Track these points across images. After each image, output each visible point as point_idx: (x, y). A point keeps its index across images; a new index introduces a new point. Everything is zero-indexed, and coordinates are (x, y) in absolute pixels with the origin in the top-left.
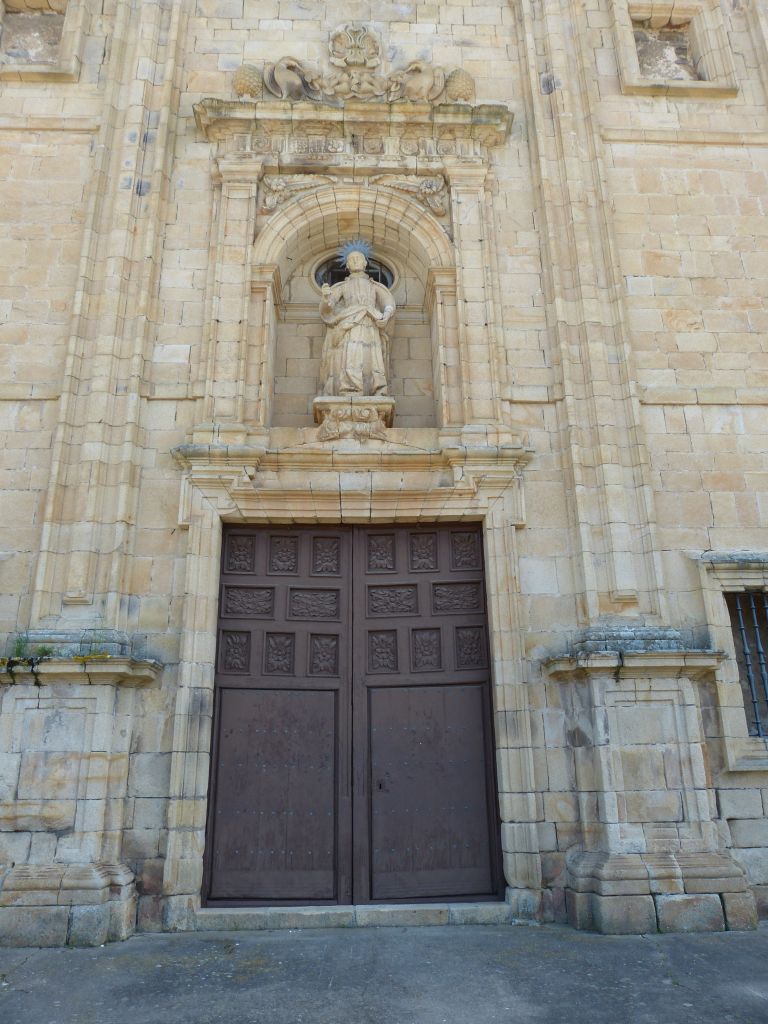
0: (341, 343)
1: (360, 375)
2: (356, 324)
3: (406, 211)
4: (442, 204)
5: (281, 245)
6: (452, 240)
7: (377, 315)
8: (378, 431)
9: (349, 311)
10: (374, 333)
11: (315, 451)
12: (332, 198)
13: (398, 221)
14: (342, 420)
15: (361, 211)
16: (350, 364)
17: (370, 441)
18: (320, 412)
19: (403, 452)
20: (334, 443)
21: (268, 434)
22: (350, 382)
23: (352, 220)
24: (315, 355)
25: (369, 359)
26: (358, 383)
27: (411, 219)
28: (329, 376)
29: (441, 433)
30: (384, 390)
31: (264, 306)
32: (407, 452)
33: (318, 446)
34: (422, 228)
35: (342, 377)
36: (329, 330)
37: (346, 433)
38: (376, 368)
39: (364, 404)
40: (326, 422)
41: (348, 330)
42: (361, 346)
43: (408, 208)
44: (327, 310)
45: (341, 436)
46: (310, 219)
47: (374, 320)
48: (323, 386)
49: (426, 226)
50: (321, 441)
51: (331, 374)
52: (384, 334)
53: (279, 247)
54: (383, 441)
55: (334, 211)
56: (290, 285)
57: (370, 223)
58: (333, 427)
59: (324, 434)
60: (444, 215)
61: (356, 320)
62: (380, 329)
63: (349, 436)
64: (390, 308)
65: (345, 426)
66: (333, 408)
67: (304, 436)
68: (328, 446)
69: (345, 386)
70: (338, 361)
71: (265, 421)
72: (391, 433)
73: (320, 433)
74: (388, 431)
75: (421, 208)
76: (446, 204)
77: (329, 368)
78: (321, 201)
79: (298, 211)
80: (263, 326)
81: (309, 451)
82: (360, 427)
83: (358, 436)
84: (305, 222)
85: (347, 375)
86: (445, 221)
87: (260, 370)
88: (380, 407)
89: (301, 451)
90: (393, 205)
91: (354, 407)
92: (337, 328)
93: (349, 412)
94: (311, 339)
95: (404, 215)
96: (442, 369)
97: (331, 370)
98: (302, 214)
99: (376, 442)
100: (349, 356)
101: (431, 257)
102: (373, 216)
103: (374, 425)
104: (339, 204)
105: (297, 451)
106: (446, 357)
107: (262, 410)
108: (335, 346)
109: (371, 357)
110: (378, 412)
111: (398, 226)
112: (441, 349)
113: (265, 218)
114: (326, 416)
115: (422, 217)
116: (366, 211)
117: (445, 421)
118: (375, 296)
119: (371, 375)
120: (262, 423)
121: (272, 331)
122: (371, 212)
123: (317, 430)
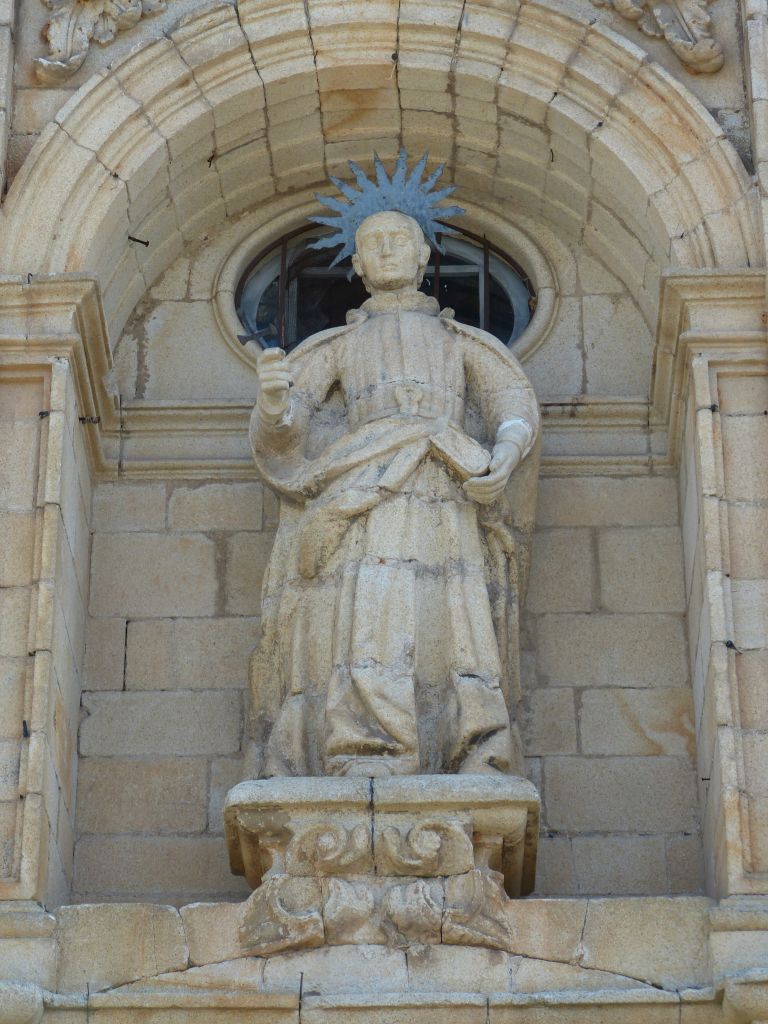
0: (331, 568)
1: (404, 691)
2: (388, 494)
3: (573, 58)
4: (710, 27)
5: (107, 199)
6: (749, 164)
7: (469, 456)
8: (475, 910)
9: (360, 446)
10: (459, 526)
11: (232, 998)
12: (298, 20)
13: (544, 95)
14: (335, 871)
15: (405, 62)
16: (366, 650)
17: (443, 952)
18: (253, 839)
19: (572, 997)
20: (307, 963)
21: (54, 935)
22: (365, 716)
23: (371, 92)
24: (236, 605)
25: (437, 625)
26: (399, 720)
27: (596, 88)
28: (285, 690)
29: (718, 917)
30: (498, 746)
31: (42, 434)
32: (590, 997)
33: (245, 973)
34: (634, 119)
35: (335, 698)
36: (287, 513)
37: (349, 923)
38: (468, 661)
39: (419, 809)
40: (274, 878)
41: (360, 516)
42: (407, 576)
43: (580, 48)
44: (280, 439)
45: (330, 937)
46: (216, 98)
47: (456, 476)
48: (267, 729)
49: (651, 112)
50: (256, 953)
51: (297, 684)
52: (499, 525)
53: (99, 205)
54: (494, 949)
55: (304, 65)
56: (140, 335)
57: (443, 103)
58: (301, 900)
59: (270, 929)
60: (717, 70)
61: (390, 479)
62: (481, 509)
63: (362, 933)
64: (517, 426)
65: (350, 897)
66: (301, 825)
67: (190, 940)
68: (281, 973)
69: (347, 732)
70: (322, 633)
71: (40, 880)
72: (528, 919)
73: (252, 922)
74: (513, 912)
75: (630, 46)
76: (727, 28)
77: (285, 663)
78: (256, 30)
79: (171, 71)
80: (39, 509)
81: (207, 998)
82: (407, 899)
83: (398, 933)
84: (196, 111)
85: (356, 689)
86: (723, 91)
87: (25, 679)
88: (483, 817)
89: (181, 997)
90: (524, 39)
91: (385, 822)
92: (317, 510)
93: (361, 842)
94: (221, 542)
95: (568, 73)
96: (721, 662)
97: (296, 670)
98: (184, 83)
99: (468, 953)
100: (361, 618)
101: (673, 229)
102: (452, 76)
103: (457, 889)
104: (322, 40)
105: (162, 997)
106: (735, 616)
107: (30, 833)
108: (311, 575)
109: (446, 617)
110: (476, 835)
111: (547, 110)
112: (715, 586)
113: (45, 101)
114: (275, 855)
115: (633, 80)
116: (425, 60)
117: (735, 868)
118: (460, 382)
119: (449, 686)
120: (28, 886)
121: (72, 525)
122: (442, 65)
123: (242, 910)
